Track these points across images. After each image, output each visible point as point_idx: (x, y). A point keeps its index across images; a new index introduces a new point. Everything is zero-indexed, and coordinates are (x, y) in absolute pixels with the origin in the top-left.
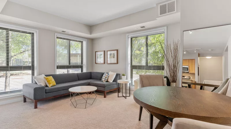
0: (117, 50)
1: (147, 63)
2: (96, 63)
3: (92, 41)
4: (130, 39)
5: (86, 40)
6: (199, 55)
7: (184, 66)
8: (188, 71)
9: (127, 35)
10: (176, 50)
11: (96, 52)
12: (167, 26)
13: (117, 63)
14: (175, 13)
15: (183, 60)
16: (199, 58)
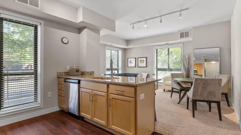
0: (146, 58)
1: (169, 67)
2: (128, 67)
3: (125, 50)
4: (156, 50)
5: (122, 49)
6: (206, 60)
7: (194, 69)
8: (197, 73)
9: (154, 47)
10: (189, 59)
11: (128, 58)
12: (183, 43)
13: (146, 67)
14: (189, 38)
15: (194, 64)
16: (205, 62)
